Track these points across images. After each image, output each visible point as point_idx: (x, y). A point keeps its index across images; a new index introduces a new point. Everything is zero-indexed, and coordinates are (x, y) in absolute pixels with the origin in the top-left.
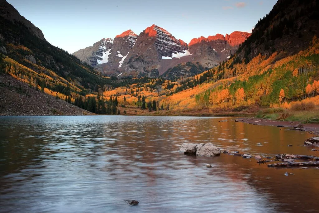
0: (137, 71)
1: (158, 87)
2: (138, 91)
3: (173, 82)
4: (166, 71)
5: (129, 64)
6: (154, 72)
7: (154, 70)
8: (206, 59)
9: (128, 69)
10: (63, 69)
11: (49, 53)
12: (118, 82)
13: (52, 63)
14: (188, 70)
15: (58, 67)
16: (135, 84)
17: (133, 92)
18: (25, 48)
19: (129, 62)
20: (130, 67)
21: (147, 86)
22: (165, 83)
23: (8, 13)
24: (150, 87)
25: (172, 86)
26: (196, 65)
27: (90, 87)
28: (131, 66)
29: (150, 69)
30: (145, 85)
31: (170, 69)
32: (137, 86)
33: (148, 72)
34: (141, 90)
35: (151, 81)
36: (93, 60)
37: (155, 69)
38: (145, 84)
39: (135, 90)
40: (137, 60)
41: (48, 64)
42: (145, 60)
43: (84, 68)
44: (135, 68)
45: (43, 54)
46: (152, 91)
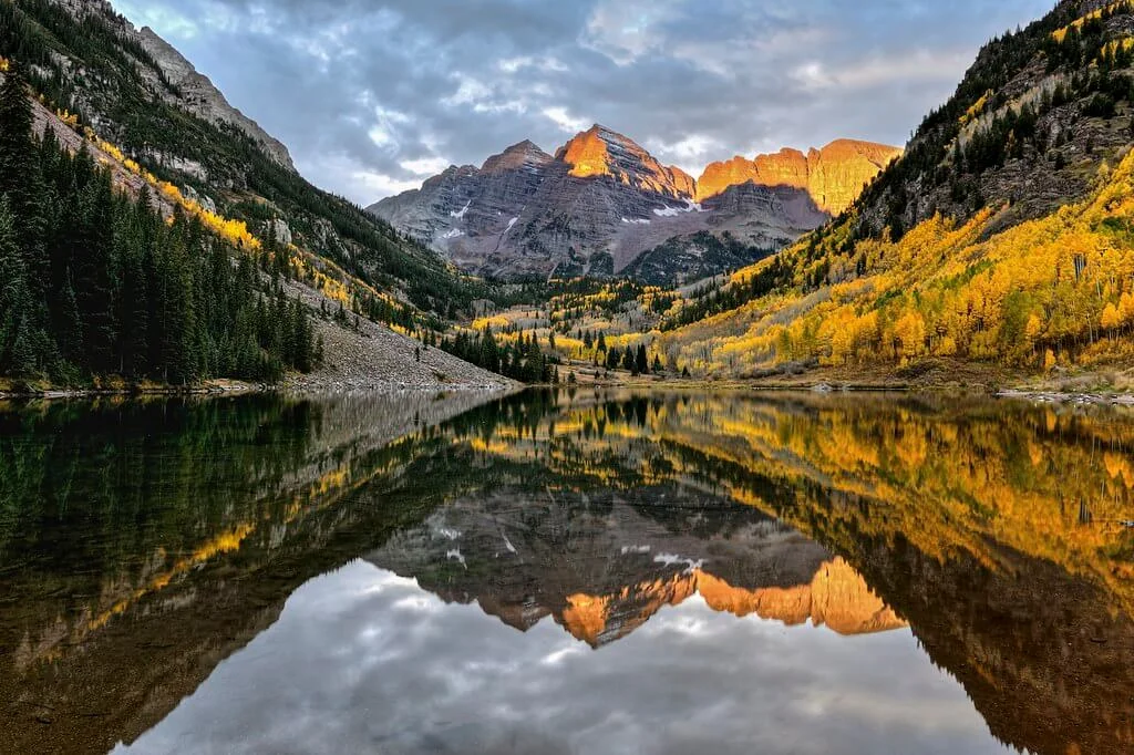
0: (552, 260)
1: (627, 305)
2: (568, 316)
3: (667, 290)
4: (634, 258)
5: (527, 240)
6: (600, 263)
7: (601, 256)
8: (753, 224)
9: (524, 253)
10: (359, 257)
11: (322, 214)
12: (508, 290)
13: (330, 241)
14: (699, 254)
15: (346, 252)
16: (557, 298)
17: (554, 321)
18: (261, 200)
19: (527, 234)
20: (531, 246)
21: (595, 303)
22: (646, 296)
23: (203, 101)
24: (604, 304)
25: (668, 303)
26: (723, 241)
27: (434, 305)
28: (533, 246)
29: (587, 253)
30: (587, 302)
31: (646, 252)
32: (564, 304)
33: (582, 261)
34: (579, 314)
35: (605, 288)
36: (423, 227)
37: (603, 254)
38: (587, 297)
39: (560, 314)
40: (548, 228)
41: (321, 243)
42: (573, 226)
43: (408, 251)
44: (543, 250)
45: (307, 215)
46: (611, 319)
